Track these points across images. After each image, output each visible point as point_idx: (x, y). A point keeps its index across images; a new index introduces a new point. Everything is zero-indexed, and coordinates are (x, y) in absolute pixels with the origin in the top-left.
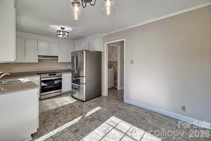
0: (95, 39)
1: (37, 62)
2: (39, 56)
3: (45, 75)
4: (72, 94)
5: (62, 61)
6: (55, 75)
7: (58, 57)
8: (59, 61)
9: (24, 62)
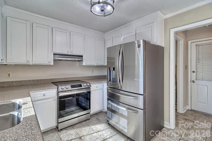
0: (154, 22)
1: (52, 64)
2: (54, 54)
3: (65, 86)
4: (109, 120)
5: (89, 64)
6: (81, 86)
7: (82, 56)
8: (84, 64)
9: (31, 64)
